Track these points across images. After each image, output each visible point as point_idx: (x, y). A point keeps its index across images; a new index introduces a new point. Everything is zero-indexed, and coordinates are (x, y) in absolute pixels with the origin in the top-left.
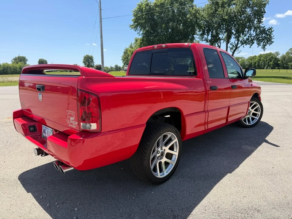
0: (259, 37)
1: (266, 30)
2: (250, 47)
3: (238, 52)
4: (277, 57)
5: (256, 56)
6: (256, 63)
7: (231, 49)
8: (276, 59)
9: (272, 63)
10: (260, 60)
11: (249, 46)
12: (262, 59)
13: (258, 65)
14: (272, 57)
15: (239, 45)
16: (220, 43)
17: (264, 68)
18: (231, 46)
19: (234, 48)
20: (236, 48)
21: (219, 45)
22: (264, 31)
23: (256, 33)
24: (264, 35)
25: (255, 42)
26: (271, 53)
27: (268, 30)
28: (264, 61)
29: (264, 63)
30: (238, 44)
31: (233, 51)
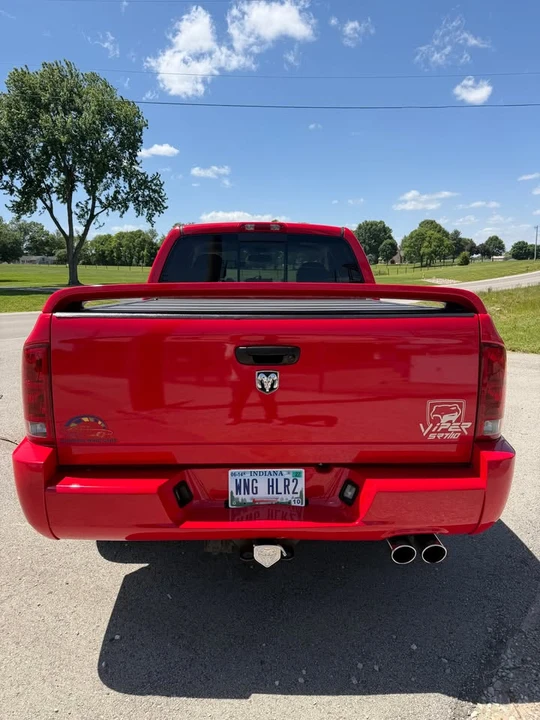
0: (138, 197)
1: (149, 179)
2: (121, 216)
3: (97, 225)
4: (154, 241)
5: (110, 236)
6: (112, 252)
7: (81, 216)
8: (151, 244)
9: (145, 252)
10: (120, 244)
11: (118, 213)
12: (124, 242)
13: (119, 258)
14: (144, 240)
15: (97, 211)
16: (51, 201)
17: (130, 264)
18: (78, 211)
19: (87, 217)
20: (93, 217)
21: (49, 205)
22: (144, 183)
23: (130, 184)
24: (147, 193)
25: (131, 205)
26: (140, 231)
27: (152, 181)
28: (129, 248)
29: (130, 253)
30: (94, 206)
31: (84, 221)
